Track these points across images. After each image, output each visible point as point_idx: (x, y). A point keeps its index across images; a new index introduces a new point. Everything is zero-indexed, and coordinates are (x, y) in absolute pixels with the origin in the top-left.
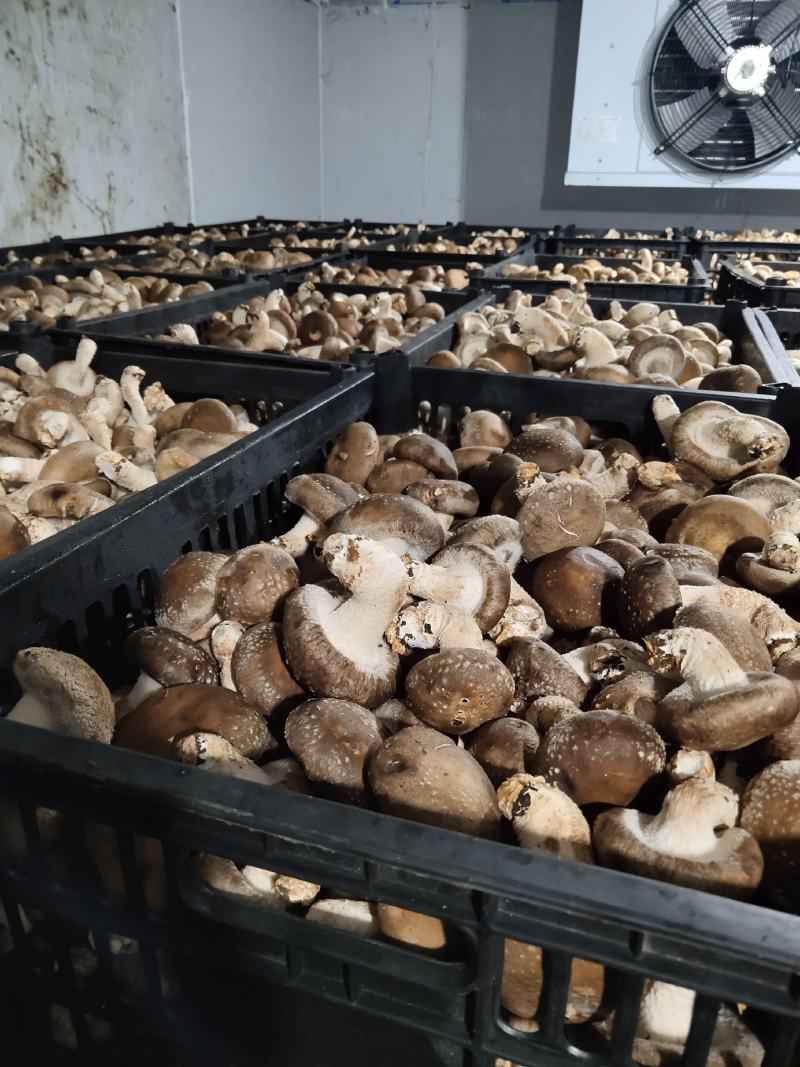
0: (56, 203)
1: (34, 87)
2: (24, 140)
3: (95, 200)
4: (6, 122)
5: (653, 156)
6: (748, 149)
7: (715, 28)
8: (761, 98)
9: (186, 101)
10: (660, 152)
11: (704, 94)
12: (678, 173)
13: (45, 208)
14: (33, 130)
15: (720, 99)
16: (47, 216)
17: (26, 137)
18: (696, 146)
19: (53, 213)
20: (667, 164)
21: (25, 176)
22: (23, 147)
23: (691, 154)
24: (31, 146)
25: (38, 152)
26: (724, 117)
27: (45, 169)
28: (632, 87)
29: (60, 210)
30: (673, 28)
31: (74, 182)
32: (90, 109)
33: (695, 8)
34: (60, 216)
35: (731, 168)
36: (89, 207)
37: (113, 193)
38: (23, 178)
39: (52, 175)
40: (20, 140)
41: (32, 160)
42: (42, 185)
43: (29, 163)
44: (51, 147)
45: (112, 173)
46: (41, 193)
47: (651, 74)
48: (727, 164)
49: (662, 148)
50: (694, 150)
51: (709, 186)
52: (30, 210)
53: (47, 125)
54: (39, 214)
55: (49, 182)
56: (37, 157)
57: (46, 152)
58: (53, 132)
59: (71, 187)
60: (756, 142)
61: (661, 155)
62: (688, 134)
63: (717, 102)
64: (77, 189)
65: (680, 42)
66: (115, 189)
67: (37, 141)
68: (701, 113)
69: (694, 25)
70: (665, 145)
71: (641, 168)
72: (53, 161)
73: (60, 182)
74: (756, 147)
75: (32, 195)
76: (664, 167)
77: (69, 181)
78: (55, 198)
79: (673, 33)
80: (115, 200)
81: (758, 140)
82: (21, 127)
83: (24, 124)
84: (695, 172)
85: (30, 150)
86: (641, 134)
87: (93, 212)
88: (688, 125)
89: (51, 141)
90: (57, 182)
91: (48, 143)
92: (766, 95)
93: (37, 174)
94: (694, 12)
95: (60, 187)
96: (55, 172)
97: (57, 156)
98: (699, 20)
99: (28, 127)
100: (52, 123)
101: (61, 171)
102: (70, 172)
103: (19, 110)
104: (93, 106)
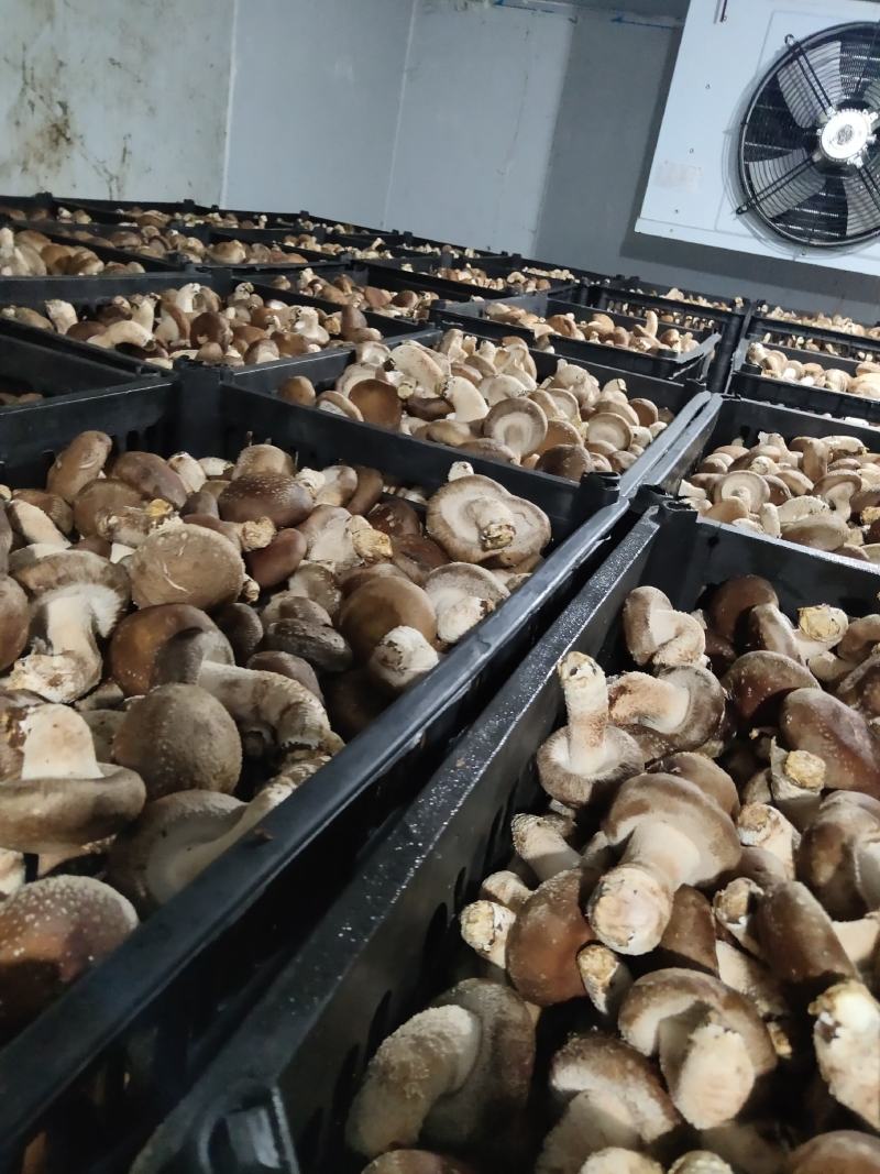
0: (55, 157)
1: (48, 27)
2: (26, 83)
3: (104, 162)
4: (6, 60)
5: (734, 215)
6: (841, 225)
7: (819, 84)
8: (859, 170)
9: (234, 71)
10: (743, 212)
11: (798, 155)
12: (759, 238)
13: (41, 159)
14: (38, 73)
15: (813, 163)
16: (42, 168)
17: (29, 80)
18: (781, 212)
19: (50, 167)
20: (749, 228)
21: (21, 121)
22: (23, 90)
23: (773, 220)
24: (34, 89)
25: (41, 97)
26: (815, 184)
27: (47, 117)
28: (723, 135)
29: (59, 164)
30: (775, 77)
31: (81, 137)
32: (112, 60)
33: (801, 58)
34: (58, 172)
35: (815, 242)
36: (94, 167)
37: (127, 155)
38: (18, 123)
39: (55, 126)
40: (21, 83)
41: (32, 105)
42: (41, 134)
43: (29, 108)
44: (59, 96)
45: (130, 136)
46: (38, 143)
47: (743, 123)
48: (812, 236)
49: (745, 208)
50: (778, 217)
51: (790, 258)
52: (22, 159)
53: (57, 71)
54: (32, 165)
55: (50, 133)
56: (39, 103)
57: (51, 100)
58: (63, 79)
59: (77, 142)
60: (849, 217)
61: (743, 216)
62: (773, 196)
63: (809, 167)
64: (82, 144)
65: (781, 94)
66: (130, 153)
67: (41, 86)
68: (793, 175)
69: (798, 76)
70: (749, 204)
71: (718, 228)
72: (59, 111)
73: (64, 135)
74: (849, 222)
75: (27, 144)
76: (743, 229)
77: (75, 135)
78: (55, 151)
79: (774, 82)
80: (128, 165)
81: (851, 216)
82: (24, 68)
83: (29, 64)
84: (776, 241)
85: (31, 95)
86: (725, 189)
87: (99, 173)
88: (776, 187)
89: (60, 89)
90: (59, 134)
91: (55, 91)
92: (864, 167)
93: (37, 121)
94: (799, 63)
95: (62, 140)
96: (60, 123)
97: (64, 106)
98: (804, 72)
99: (32, 69)
100: (63, 69)
101: (66, 123)
102: (77, 126)
103: (25, 48)
104: (117, 59)
